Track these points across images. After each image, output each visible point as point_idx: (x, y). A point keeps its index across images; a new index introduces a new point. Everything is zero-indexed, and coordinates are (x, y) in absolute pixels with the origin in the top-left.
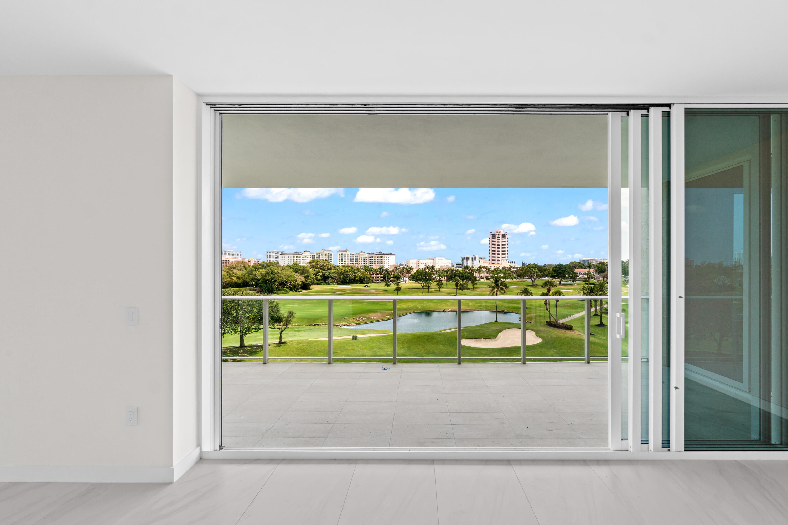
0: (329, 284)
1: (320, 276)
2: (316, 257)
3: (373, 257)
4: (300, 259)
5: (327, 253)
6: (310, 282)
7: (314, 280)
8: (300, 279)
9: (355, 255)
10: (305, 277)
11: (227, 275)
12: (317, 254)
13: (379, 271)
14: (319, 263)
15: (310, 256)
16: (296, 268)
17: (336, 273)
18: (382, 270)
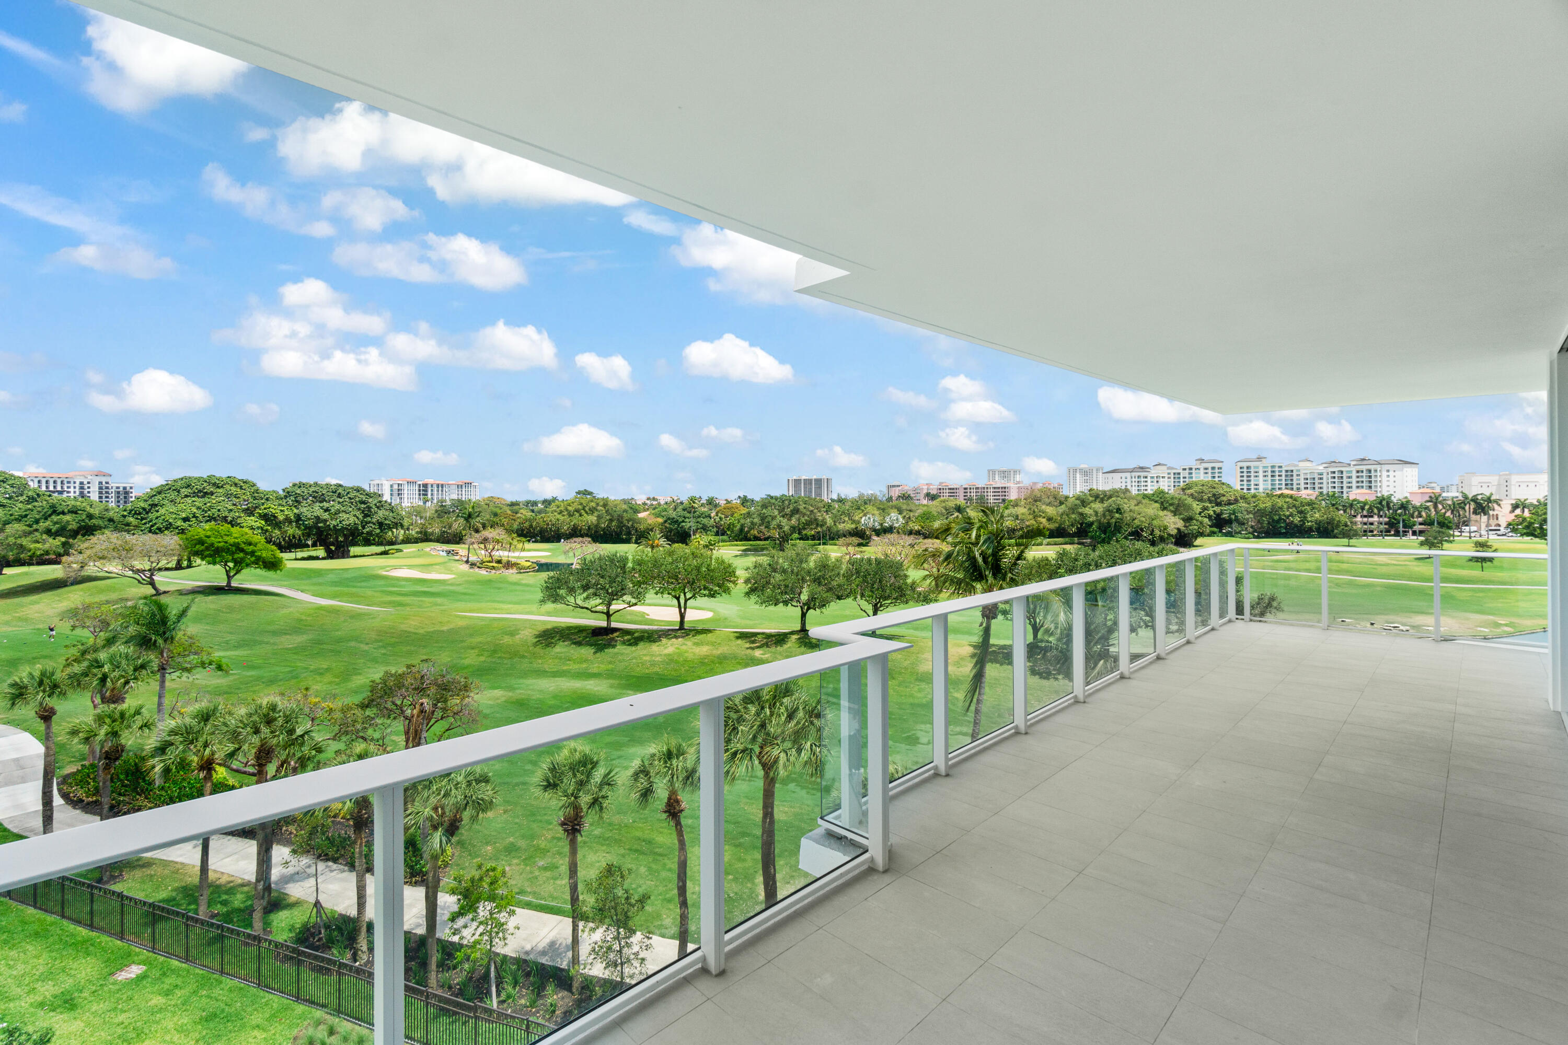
1: (1210, 517)
3: (1342, 472)
5: (1210, 465)
6: (1195, 532)
7: (1203, 526)
8: (1173, 523)
9: (1284, 469)
10: (1183, 520)
12: (1184, 469)
13: (1377, 508)
14: (1204, 488)
15: (1169, 474)
16: (1162, 500)
17: (1249, 513)
18: (1388, 504)
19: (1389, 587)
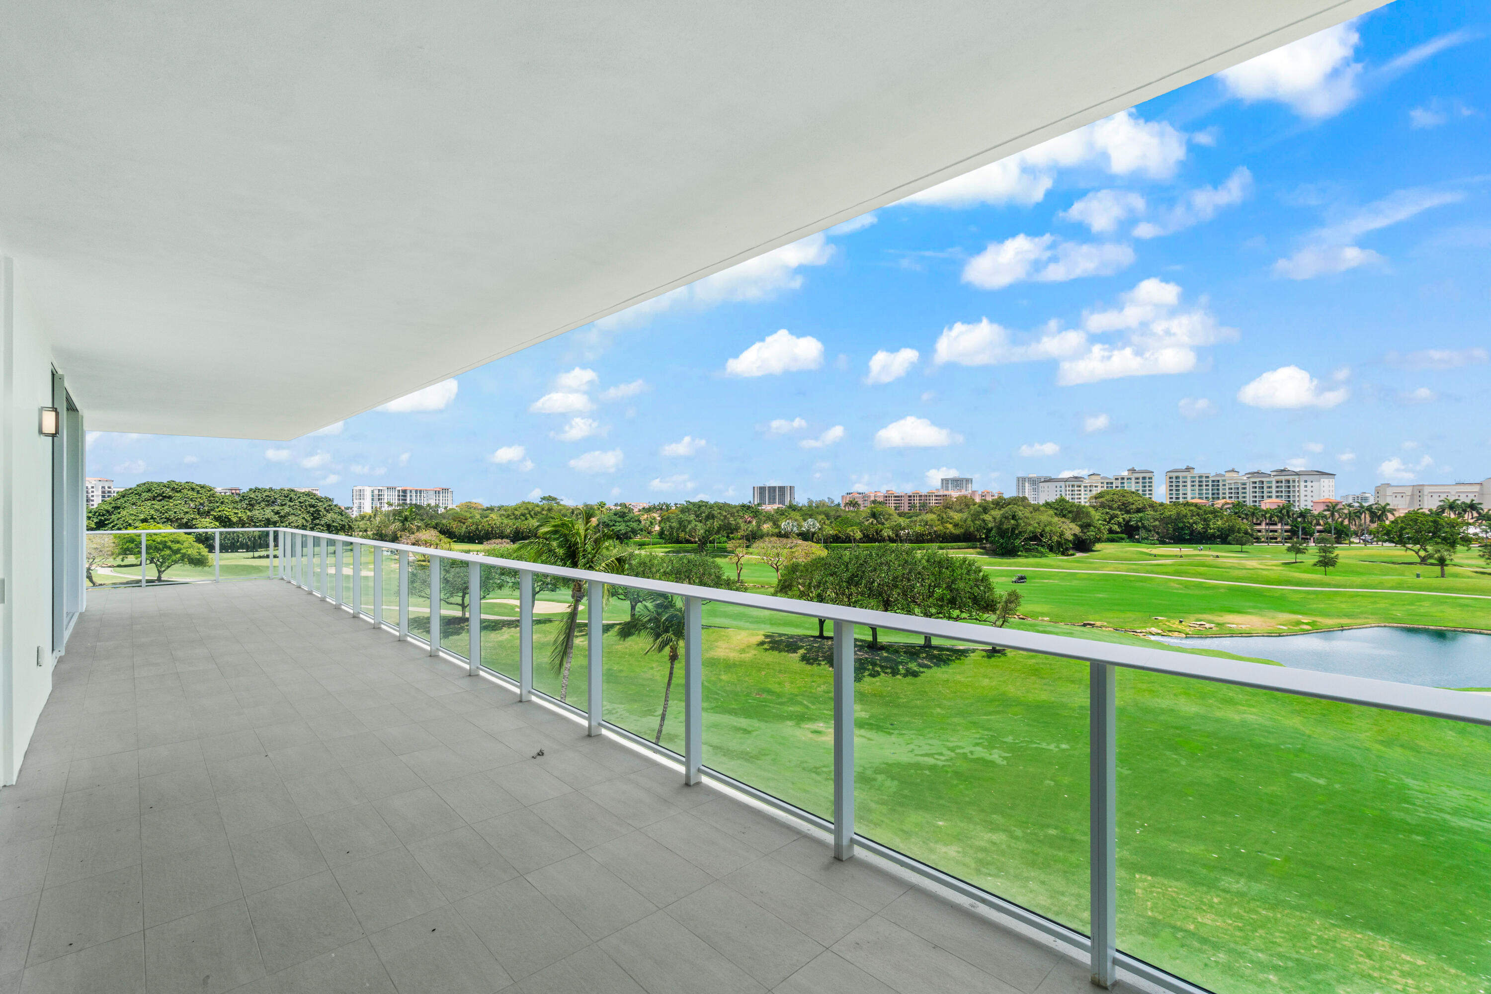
0: (1140, 542)
1: (1119, 524)
2: (1114, 485)
3: (1263, 482)
4: (1080, 490)
5: (1141, 475)
6: (1092, 537)
7: (1101, 532)
8: (1071, 530)
9: (1211, 479)
10: (1081, 526)
11: (939, 520)
12: (1117, 479)
13: (1277, 516)
14: (1115, 497)
15: (1102, 483)
16: (1062, 509)
17: (1156, 520)
18: (1288, 512)
19: (1231, 589)
